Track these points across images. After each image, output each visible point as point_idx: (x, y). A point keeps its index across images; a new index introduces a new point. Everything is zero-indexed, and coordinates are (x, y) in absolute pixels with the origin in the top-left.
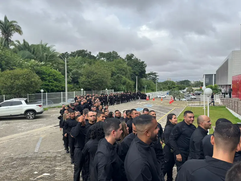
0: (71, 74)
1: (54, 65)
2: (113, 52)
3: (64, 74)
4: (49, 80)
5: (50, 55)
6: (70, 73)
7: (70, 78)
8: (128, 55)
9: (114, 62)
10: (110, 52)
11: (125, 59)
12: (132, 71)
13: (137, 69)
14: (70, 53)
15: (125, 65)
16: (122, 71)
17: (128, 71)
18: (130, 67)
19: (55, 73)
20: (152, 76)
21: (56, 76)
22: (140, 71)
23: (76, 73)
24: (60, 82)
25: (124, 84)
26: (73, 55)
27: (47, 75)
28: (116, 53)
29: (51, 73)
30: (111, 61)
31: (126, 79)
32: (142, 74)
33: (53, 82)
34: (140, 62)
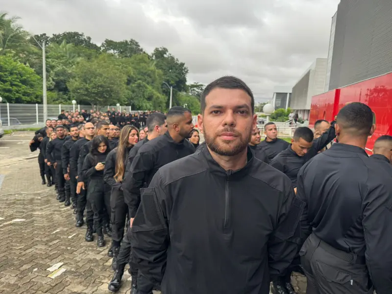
0: (54, 74)
1: (21, 55)
2: (132, 41)
3: (40, 73)
4: (11, 82)
5: (12, 35)
6: (52, 72)
7: (52, 81)
8: (157, 50)
9: (132, 59)
10: (126, 41)
11: (151, 55)
12: (163, 77)
13: (173, 75)
14: (52, 36)
15: (152, 67)
16: (146, 77)
17: (157, 77)
18: (160, 71)
19: (23, 69)
20: (197, 90)
21: (25, 75)
22: (178, 80)
23: (62, 73)
24: (32, 86)
25: (149, 99)
26: (57, 39)
27: (6, 71)
28: (137, 43)
29: (15, 70)
30: (126, 56)
31: (153, 90)
32: (180, 84)
33: (20, 87)
34: (178, 64)
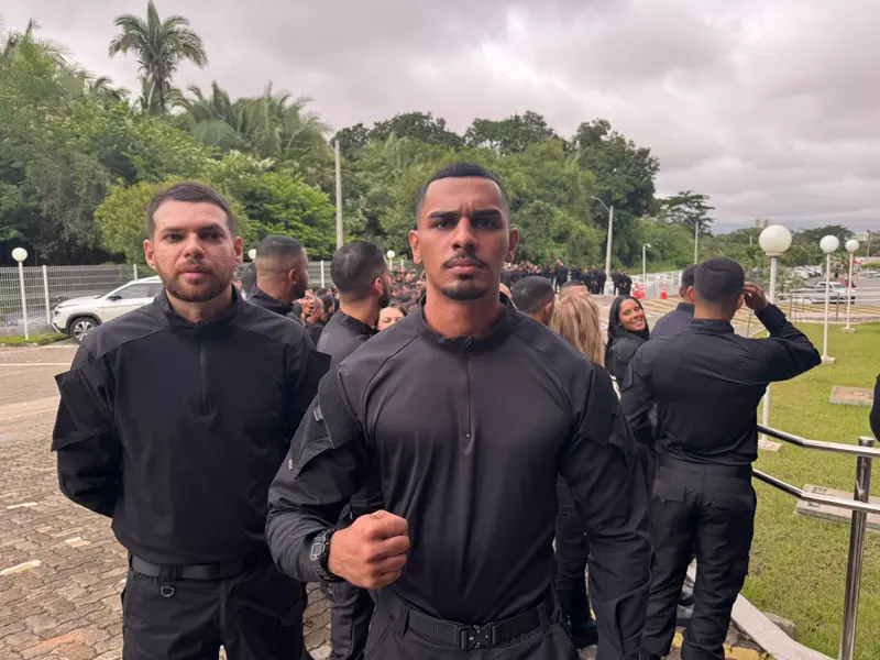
0: (366, 202)
1: (309, 169)
2: (529, 115)
4: (286, 222)
5: (297, 132)
7: (361, 216)
8: (584, 127)
9: (524, 157)
10: (517, 118)
11: (572, 141)
12: (596, 186)
13: (620, 180)
14: (372, 127)
15: (571, 167)
16: (555, 190)
17: (581, 187)
18: (590, 175)
19: (308, 195)
20: (687, 209)
21: (309, 206)
22: (632, 189)
23: (383, 199)
25: (561, 238)
26: (381, 132)
27: (278, 202)
29: (294, 198)
30: (514, 150)
31: (571, 218)
32: (639, 198)
33: (300, 229)
34: (632, 153)
